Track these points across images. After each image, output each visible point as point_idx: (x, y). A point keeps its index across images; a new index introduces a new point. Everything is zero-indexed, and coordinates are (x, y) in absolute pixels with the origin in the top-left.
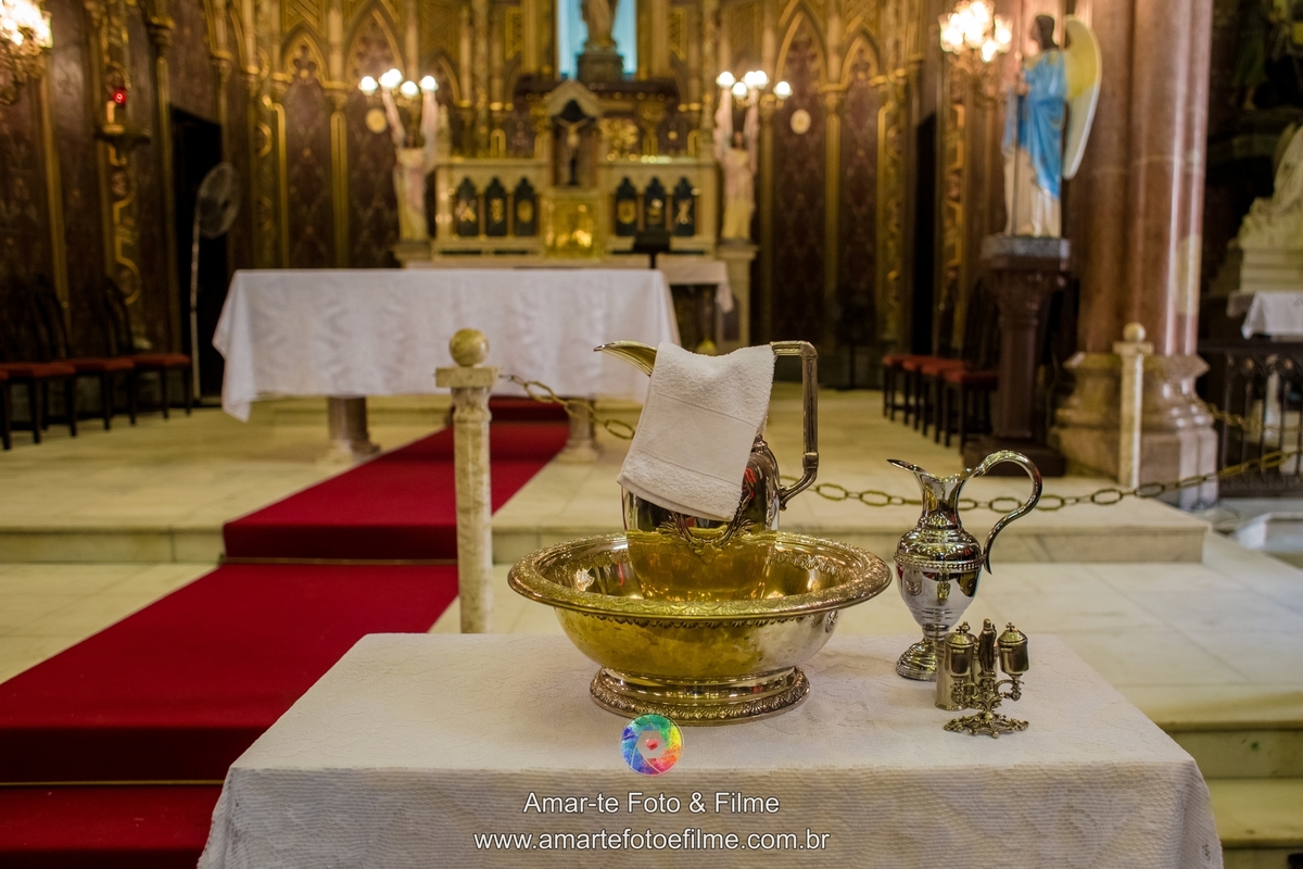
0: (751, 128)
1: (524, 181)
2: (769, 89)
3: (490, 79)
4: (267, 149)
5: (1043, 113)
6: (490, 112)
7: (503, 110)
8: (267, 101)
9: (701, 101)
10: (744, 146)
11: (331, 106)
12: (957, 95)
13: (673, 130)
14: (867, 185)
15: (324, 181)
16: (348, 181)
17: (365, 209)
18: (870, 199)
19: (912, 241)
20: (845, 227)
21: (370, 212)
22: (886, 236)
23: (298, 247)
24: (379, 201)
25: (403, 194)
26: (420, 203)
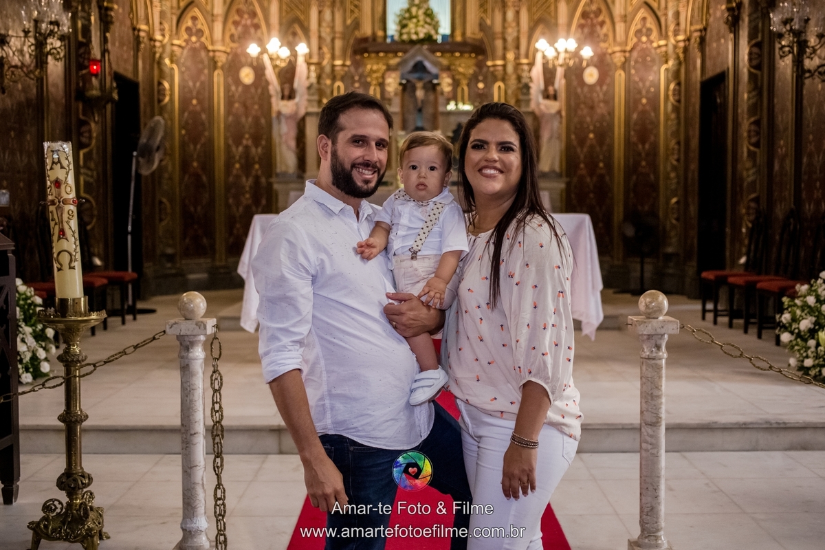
0: (560, 82)
2: (577, 54)
3: (333, 40)
4: (167, 99)
6: (333, 66)
7: (343, 65)
8: (167, 61)
9: (504, 58)
10: (555, 98)
11: (214, 64)
13: (481, 81)
14: (649, 127)
15: (207, 125)
16: (225, 124)
17: (237, 147)
18: (652, 138)
19: (696, 174)
20: (631, 160)
21: (241, 149)
22: (669, 168)
23: (187, 177)
24: (247, 140)
25: (280, 136)
26: (293, 144)
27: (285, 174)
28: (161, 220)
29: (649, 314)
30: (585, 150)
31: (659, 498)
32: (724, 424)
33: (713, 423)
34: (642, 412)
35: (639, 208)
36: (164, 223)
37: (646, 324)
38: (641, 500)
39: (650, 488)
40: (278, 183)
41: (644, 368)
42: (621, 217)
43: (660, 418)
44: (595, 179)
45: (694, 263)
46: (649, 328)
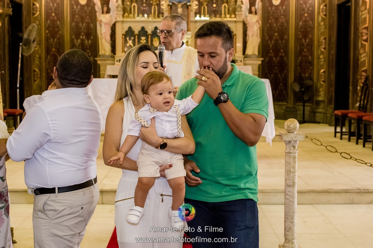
4: (38, 13)
10: (256, 13)
13: (215, 3)
14: (309, 29)
15: (60, 27)
16: (70, 27)
17: (77, 40)
18: (310, 36)
19: (334, 56)
20: (299, 49)
21: (79, 41)
22: (320, 53)
23: (49, 57)
24: (83, 36)
25: (101, 34)
26: (109, 38)
27: (104, 56)
28: (35, 81)
29: (289, 130)
30: (273, 42)
31: (293, 223)
32: (336, 190)
33: (330, 189)
34: (285, 180)
35: (303, 75)
36: (37, 82)
37: (287, 136)
38: (285, 224)
39: (290, 218)
40: (100, 60)
41: (286, 158)
42: (293, 80)
43: (295, 183)
44: (278, 58)
45: (333, 106)
46: (289, 137)
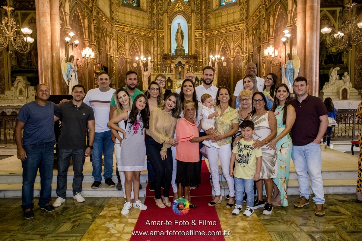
0: (216, 66)
1: (169, 78)
2: (220, 59)
3: (157, 55)
4: (115, 71)
5: (289, 71)
6: (157, 62)
7: (160, 62)
8: (115, 62)
9: (202, 59)
11: (126, 62)
12: (263, 62)
13: (196, 65)
25: (144, 81)
26: (147, 82)
